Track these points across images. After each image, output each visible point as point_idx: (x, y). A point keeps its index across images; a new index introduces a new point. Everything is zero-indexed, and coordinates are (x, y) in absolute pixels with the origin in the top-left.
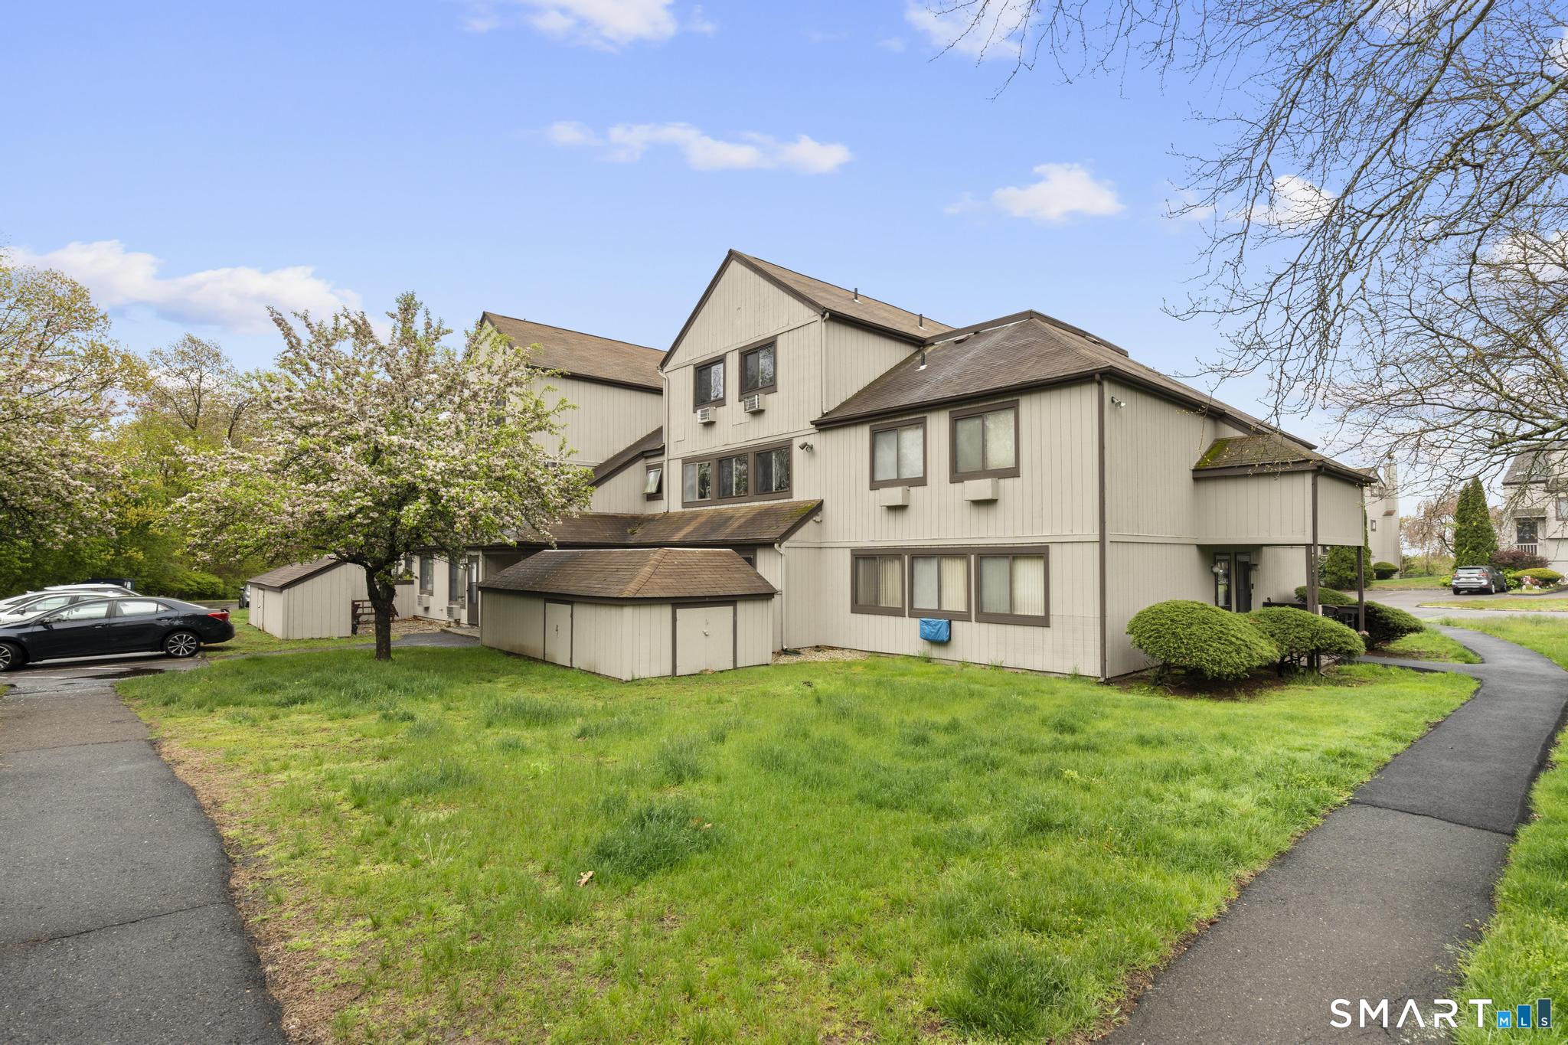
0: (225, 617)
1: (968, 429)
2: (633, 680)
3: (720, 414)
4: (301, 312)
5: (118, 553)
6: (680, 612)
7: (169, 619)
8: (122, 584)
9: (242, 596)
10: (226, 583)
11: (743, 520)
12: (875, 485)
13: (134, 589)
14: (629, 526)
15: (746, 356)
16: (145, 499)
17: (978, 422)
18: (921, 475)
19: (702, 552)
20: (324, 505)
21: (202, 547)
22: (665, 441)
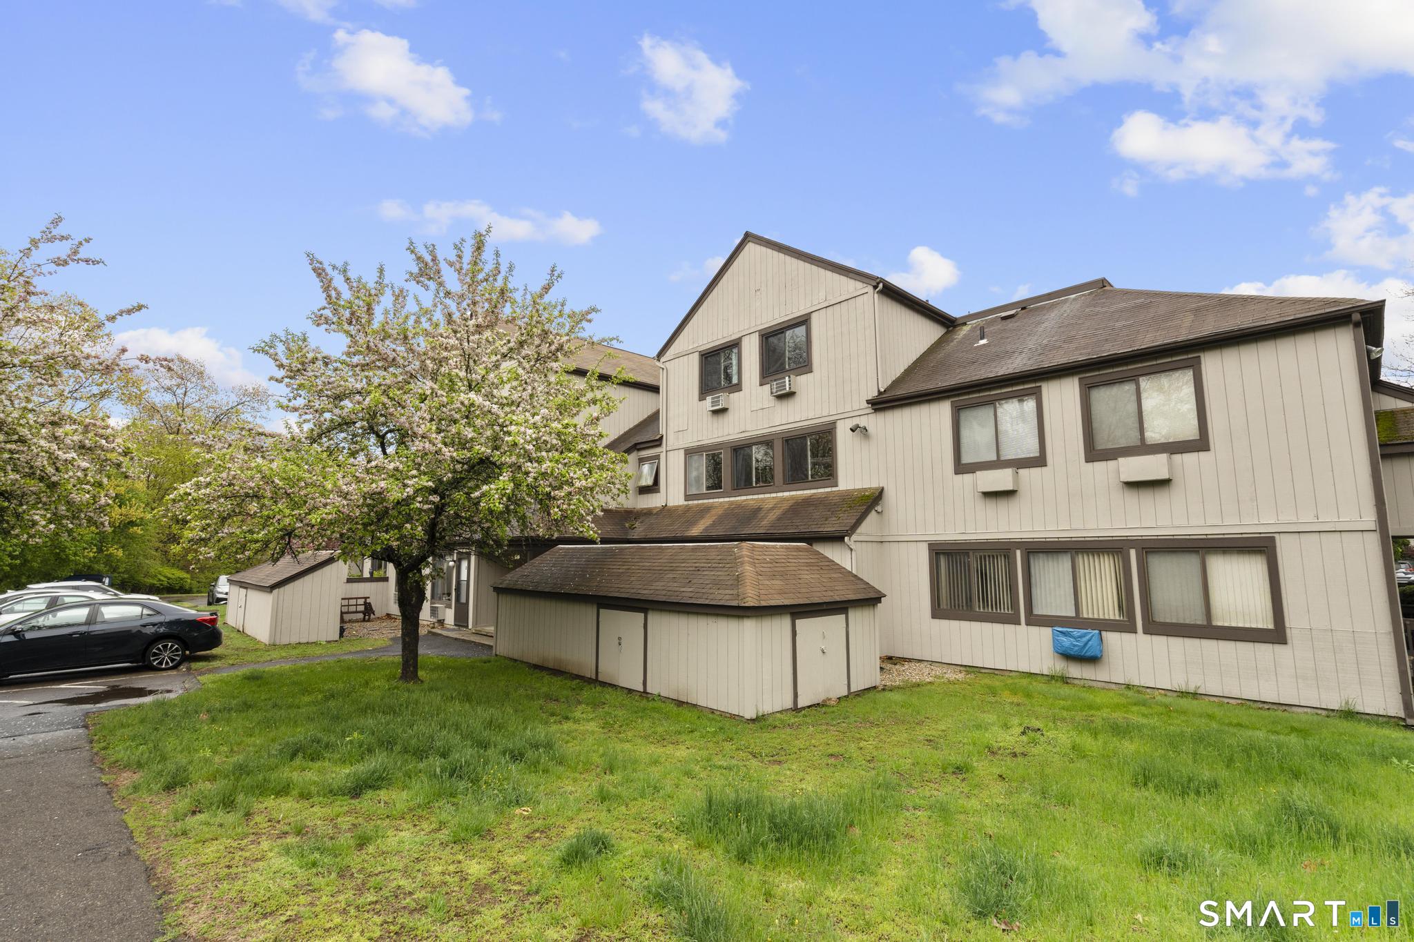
0: (213, 621)
1: (1105, 398)
2: (757, 717)
3: (734, 400)
4: (339, 264)
5: (100, 551)
6: (800, 623)
7: (154, 625)
8: (100, 581)
9: (211, 591)
10: (192, 579)
11: (778, 512)
12: (961, 468)
13: (111, 585)
14: (626, 520)
15: (767, 338)
16: (130, 500)
17: (1129, 388)
18: (1037, 454)
19: (782, 547)
20: (383, 484)
21: (204, 541)
22: (662, 431)
